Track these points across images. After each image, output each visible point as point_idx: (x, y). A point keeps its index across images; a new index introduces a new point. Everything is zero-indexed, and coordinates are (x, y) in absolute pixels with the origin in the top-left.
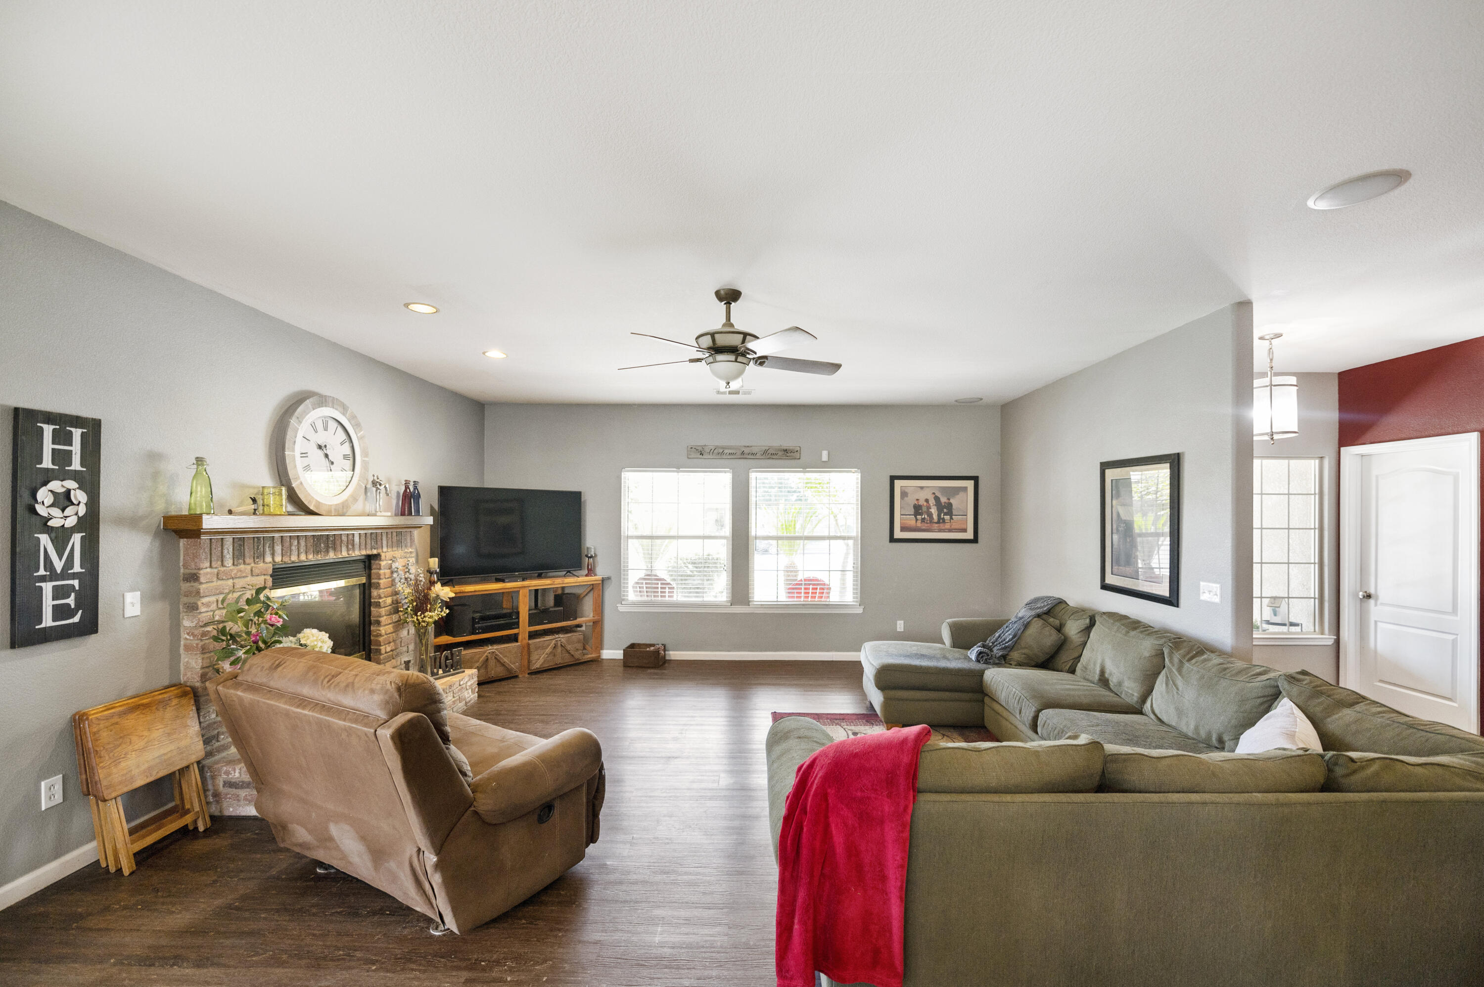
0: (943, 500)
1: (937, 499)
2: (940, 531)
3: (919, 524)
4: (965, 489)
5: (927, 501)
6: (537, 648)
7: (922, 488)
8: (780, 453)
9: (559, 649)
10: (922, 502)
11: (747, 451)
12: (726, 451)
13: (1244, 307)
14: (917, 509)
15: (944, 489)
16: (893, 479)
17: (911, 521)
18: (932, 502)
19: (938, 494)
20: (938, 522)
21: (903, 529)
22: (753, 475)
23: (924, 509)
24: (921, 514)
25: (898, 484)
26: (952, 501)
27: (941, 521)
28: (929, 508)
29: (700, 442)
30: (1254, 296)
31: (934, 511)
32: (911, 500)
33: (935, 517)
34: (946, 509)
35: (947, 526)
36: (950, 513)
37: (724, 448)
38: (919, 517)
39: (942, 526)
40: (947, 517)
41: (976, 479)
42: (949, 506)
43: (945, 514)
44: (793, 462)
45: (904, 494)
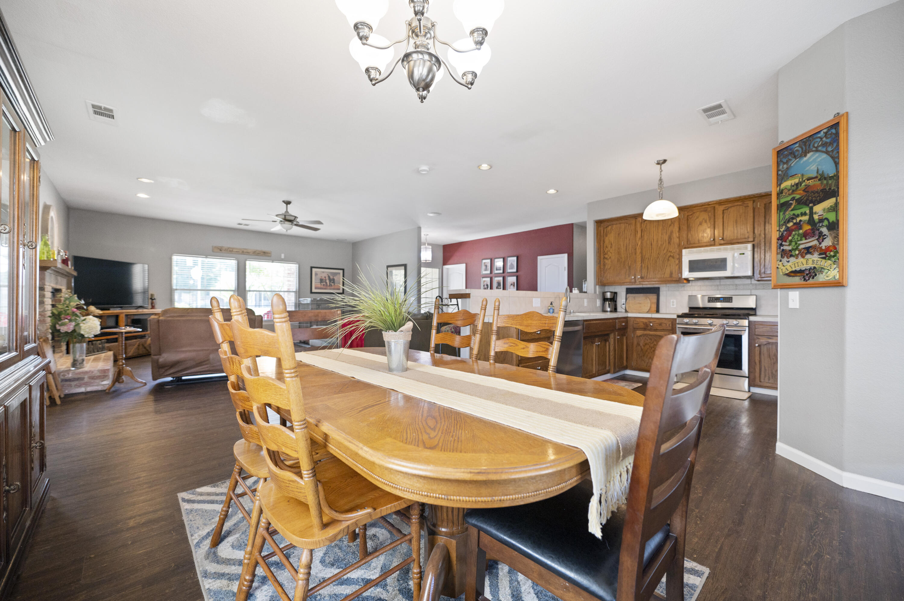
0: (331, 277)
1: (329, 277)
2: (330, 289)
3: (322, 286)
4: (339, 273)
5: (325, 277)
6: (130, 345)
7: (323, 272)
8: (262, 253)
9: (141, 346)
10: (323, 278)
11: (245, 251)
12: (234, 250)
13: (419, 228)
14: (321, 281)
15: (331, 273)
16: (312, 268)
17: (319, 285)
18: (327, 278)
19: (329, 275)
20: (329, 286)
21: (316, 288)
22: (248, 263)
23: (324, 281)
24: (323, 282)
25: (314, 270)
26: (335, 278)
27: (330, 285)
28: (326, 280)
29: (220, 245)
30: (421, 226)
31: (328, 281)
32: (319, 277)
33: (328, 283)
34: (332, 281)
35: (333, 287)
36: (334, 282)
37: (233, 248)
38: (322, 284)
39: (331, 287)
40: (333, 284)
41: (343, 270)
42: (334, 280)
43: (332, 283)
44: (267, 258)
45: (316, 274)
